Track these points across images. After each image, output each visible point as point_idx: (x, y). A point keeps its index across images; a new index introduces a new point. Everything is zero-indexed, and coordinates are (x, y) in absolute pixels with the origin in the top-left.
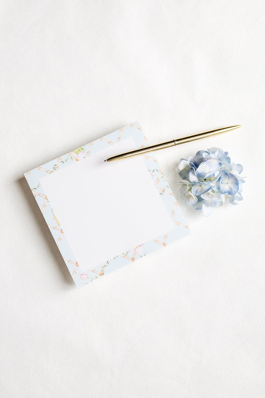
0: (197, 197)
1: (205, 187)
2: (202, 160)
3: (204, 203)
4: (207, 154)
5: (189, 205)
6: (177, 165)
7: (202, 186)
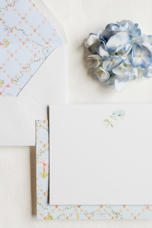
0: (109, 72)
1: (117, 62)
2: (112, 34)
3: (116, 78)
4: (116, 27)
5: (101, 81)
6: (86, 40)
7: (113, 60)
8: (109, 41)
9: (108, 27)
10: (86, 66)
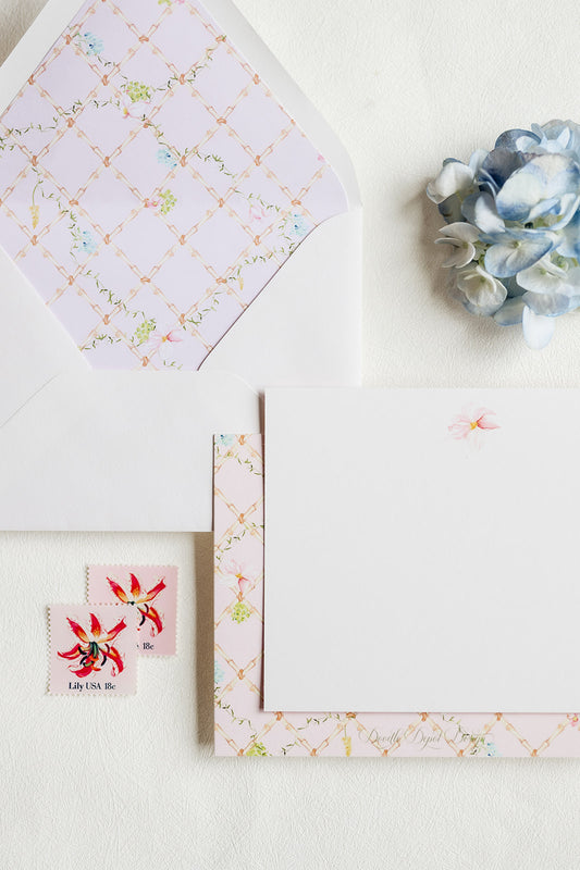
1: (530, 249)
2: (516, 162)
4: (530, 139)
5: (477, 312)
7: (520, 244)
8: (508, 183)
9: (505, 138)
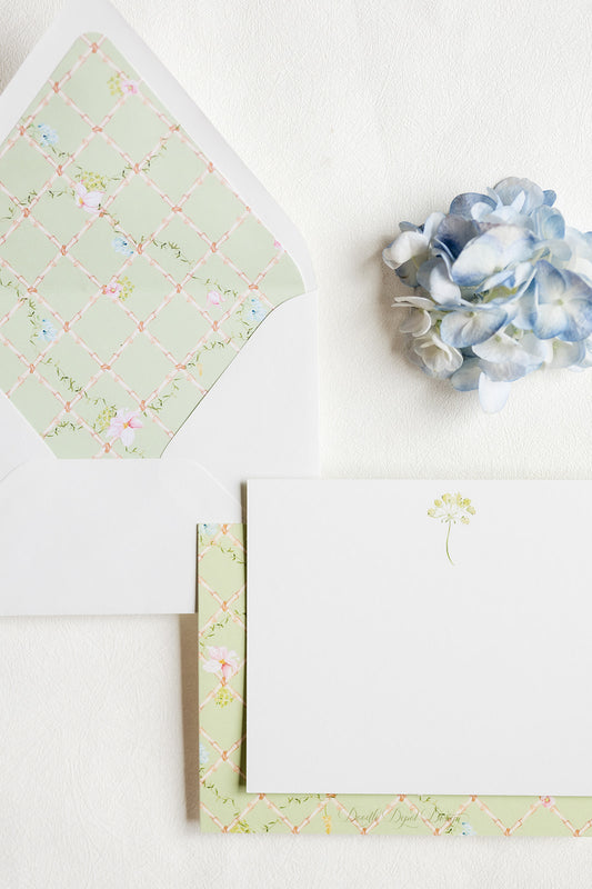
0: (461, 350)
1: (486, 321)
3: (483, 369)
4: (485, 205)
5: (435, 375)
6: (388, 243)
7: (475, 314)
8: (464, 254)
10: (387, 325)
